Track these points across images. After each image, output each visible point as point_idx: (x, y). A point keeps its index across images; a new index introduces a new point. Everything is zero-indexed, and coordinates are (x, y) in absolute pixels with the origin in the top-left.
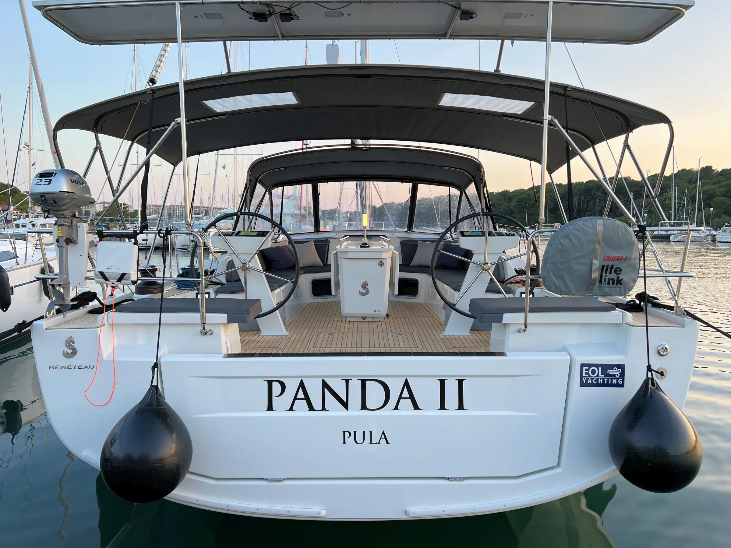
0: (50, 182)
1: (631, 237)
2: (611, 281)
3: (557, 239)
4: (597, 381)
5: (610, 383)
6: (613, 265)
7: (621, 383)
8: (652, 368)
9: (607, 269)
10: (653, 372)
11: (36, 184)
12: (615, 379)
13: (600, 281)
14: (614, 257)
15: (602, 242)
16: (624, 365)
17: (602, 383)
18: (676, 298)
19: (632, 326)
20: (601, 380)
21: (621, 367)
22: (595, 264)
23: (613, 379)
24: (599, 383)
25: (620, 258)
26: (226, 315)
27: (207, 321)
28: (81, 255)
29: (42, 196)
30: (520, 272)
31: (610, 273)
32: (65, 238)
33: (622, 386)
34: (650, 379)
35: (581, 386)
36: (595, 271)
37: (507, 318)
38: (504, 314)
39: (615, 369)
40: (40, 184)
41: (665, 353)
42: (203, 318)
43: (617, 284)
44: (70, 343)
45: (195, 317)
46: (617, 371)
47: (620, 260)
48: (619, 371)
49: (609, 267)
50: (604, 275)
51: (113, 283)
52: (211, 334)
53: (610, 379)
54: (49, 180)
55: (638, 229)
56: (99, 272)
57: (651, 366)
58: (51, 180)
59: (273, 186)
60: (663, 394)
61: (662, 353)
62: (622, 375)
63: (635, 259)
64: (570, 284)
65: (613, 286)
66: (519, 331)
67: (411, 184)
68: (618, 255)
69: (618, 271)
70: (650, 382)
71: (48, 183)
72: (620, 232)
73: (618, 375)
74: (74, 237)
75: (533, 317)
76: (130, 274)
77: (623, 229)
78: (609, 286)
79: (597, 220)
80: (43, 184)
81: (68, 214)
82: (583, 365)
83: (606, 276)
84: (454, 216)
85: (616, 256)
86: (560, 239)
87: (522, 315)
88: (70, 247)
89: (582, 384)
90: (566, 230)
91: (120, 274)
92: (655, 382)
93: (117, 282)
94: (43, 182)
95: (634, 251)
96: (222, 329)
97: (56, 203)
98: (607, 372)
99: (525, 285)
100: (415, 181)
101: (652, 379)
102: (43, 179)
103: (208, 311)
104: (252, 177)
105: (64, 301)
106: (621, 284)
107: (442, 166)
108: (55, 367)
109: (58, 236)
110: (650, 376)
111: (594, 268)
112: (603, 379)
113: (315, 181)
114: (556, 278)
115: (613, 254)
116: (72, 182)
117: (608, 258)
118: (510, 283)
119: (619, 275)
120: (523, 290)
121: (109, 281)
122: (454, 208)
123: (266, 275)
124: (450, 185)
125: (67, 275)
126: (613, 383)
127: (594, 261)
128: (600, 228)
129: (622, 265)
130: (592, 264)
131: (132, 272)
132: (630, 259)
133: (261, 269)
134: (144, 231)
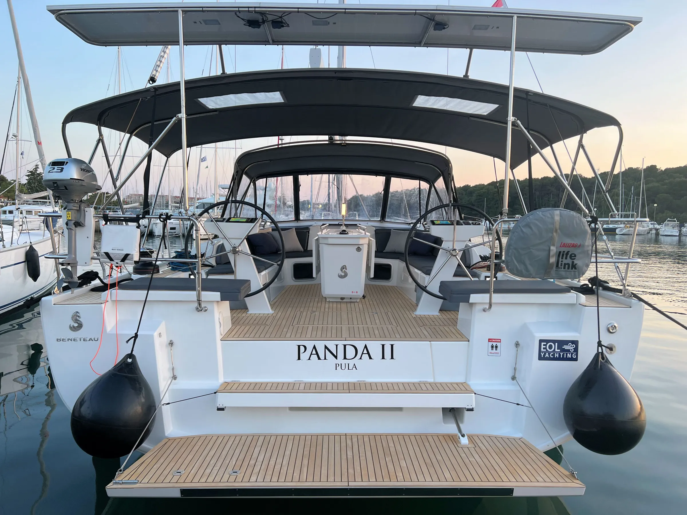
0: (62, 170)
1: (584, 226)
2: (567, 266)
3: (519, 228)
4: (553, 355)
5: (565, 357)
6: (569, 252)
7: (575, 357)
8: (603, 343)
9: (563, 255)
10: (603, 347)
11: (49, 172)
12: (569, 354)
13: (557, 266)
14: (570, 244)
15: (558, 231)
16: (577, 341)
17: (558, 357)
18: (624, 281)
19: (585, 306)
20: (557, 354)
21: (575, 343)
22: (552, 250)
23: (568, 354)
24: (556, 357)
25: (575, 245)
26: (219, 293)
27: (203, 299)
28: (88, 237)
29: (54, 183)
30: (484, 258)
31: (566, 258)
32: (73, 222)
33: (576, 360)
34: (600, 354)
35: (539, 359)
36: (553, 256)
37: (474, 298)
38: (471, 295)
39: (570, 345)
40: (53, 172)
41: (614, 331)
42: (199, 296)
43: (572, 269)
44: (76, 317)
45: (192, 295)
46: (571, 346)
47: (575, 247)
48: (573, 346)
49: (565, 253)
50: (560, 260)
51: (117, 263)
52: (206, 310)
53: (565, 354)
54: (61, 169)
55: (591, 220)
56: (104, 252)
57: (601, 342)
58: (63, 168)
59: (257, 178)
60: (612, 367)
61: (611, 331)
62: (576, 350)
63: (588, 246)
64: (529, 267)
65: (568, 270)
66: (484, 310)
67: (384, 177)
68: (572, 242)
69: (573, 257)
70: (600, 356)
71: (60, 171)
72: (575, 222)
73: (572, 350)
74: (82, 220)
75: (497, 298)
76: (133, 255)
77: (577, 219)
78: (564, 270)
79: (555, 211)
80: (56, 172)
81: (77, 199)
82: (541, 341)
83: (562, 261)
84: (423, 207)
85: (571, 244)
86: (521, 227)
87: (487, 296)
88: (78, 230)
89: (540, 358)
90: (527, 219)
91: (124, 255)
92: (604, 356)
93: (121, 262)
94: (55, 170)
95: (587, 239)
96: (215, 305)
97: (66, 189)
98: (563, 347)
99: (490, 270)
100: (388, 175)
101: (602, 353)
102: (56, 167)
103: (203, 289)
104: (239, 168)
105: (72, 279)
106: (575, 269)
107: (414, 162)
108: (61, 339)
109: (68, 219)
110: (600, 351)
111: (551, 253)
112: (559, 354)
113: (296, 173)
114: (518, 262)
115: (569, 241)
116: (81, 170)
117: (564, 245)
118: (475, 268)
119: (574, 261)
120: (488, 274)
121: (114, 261)
122: (423, 200)
123: (254, 259)
124: (420, 178)
125: (75, 255)
126: (568, 357)
127: (552, 248)
128: (557, 218)
129: (576, 251)
130: (549, 250)
131: (136, 254)
132: (584, 246)
133: (250, 253)
134: (146, 216)
